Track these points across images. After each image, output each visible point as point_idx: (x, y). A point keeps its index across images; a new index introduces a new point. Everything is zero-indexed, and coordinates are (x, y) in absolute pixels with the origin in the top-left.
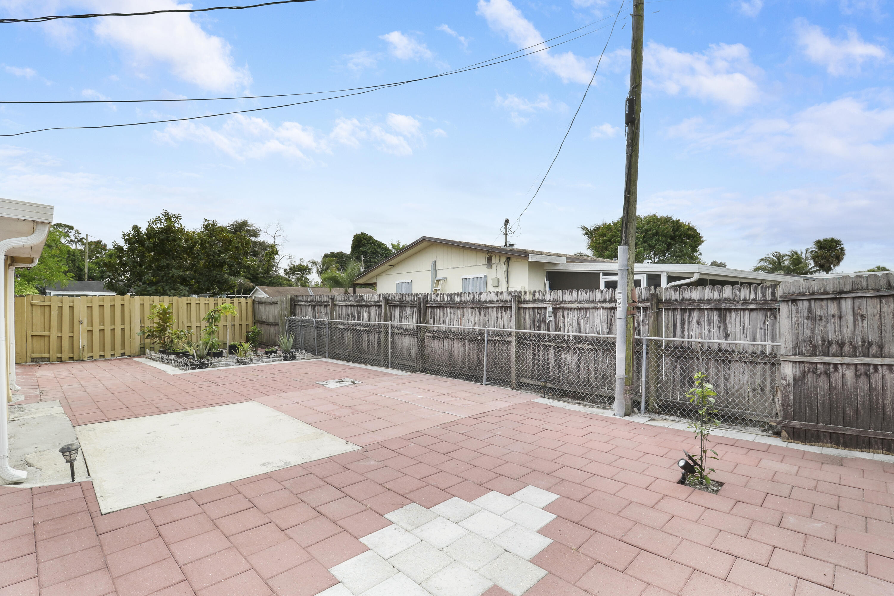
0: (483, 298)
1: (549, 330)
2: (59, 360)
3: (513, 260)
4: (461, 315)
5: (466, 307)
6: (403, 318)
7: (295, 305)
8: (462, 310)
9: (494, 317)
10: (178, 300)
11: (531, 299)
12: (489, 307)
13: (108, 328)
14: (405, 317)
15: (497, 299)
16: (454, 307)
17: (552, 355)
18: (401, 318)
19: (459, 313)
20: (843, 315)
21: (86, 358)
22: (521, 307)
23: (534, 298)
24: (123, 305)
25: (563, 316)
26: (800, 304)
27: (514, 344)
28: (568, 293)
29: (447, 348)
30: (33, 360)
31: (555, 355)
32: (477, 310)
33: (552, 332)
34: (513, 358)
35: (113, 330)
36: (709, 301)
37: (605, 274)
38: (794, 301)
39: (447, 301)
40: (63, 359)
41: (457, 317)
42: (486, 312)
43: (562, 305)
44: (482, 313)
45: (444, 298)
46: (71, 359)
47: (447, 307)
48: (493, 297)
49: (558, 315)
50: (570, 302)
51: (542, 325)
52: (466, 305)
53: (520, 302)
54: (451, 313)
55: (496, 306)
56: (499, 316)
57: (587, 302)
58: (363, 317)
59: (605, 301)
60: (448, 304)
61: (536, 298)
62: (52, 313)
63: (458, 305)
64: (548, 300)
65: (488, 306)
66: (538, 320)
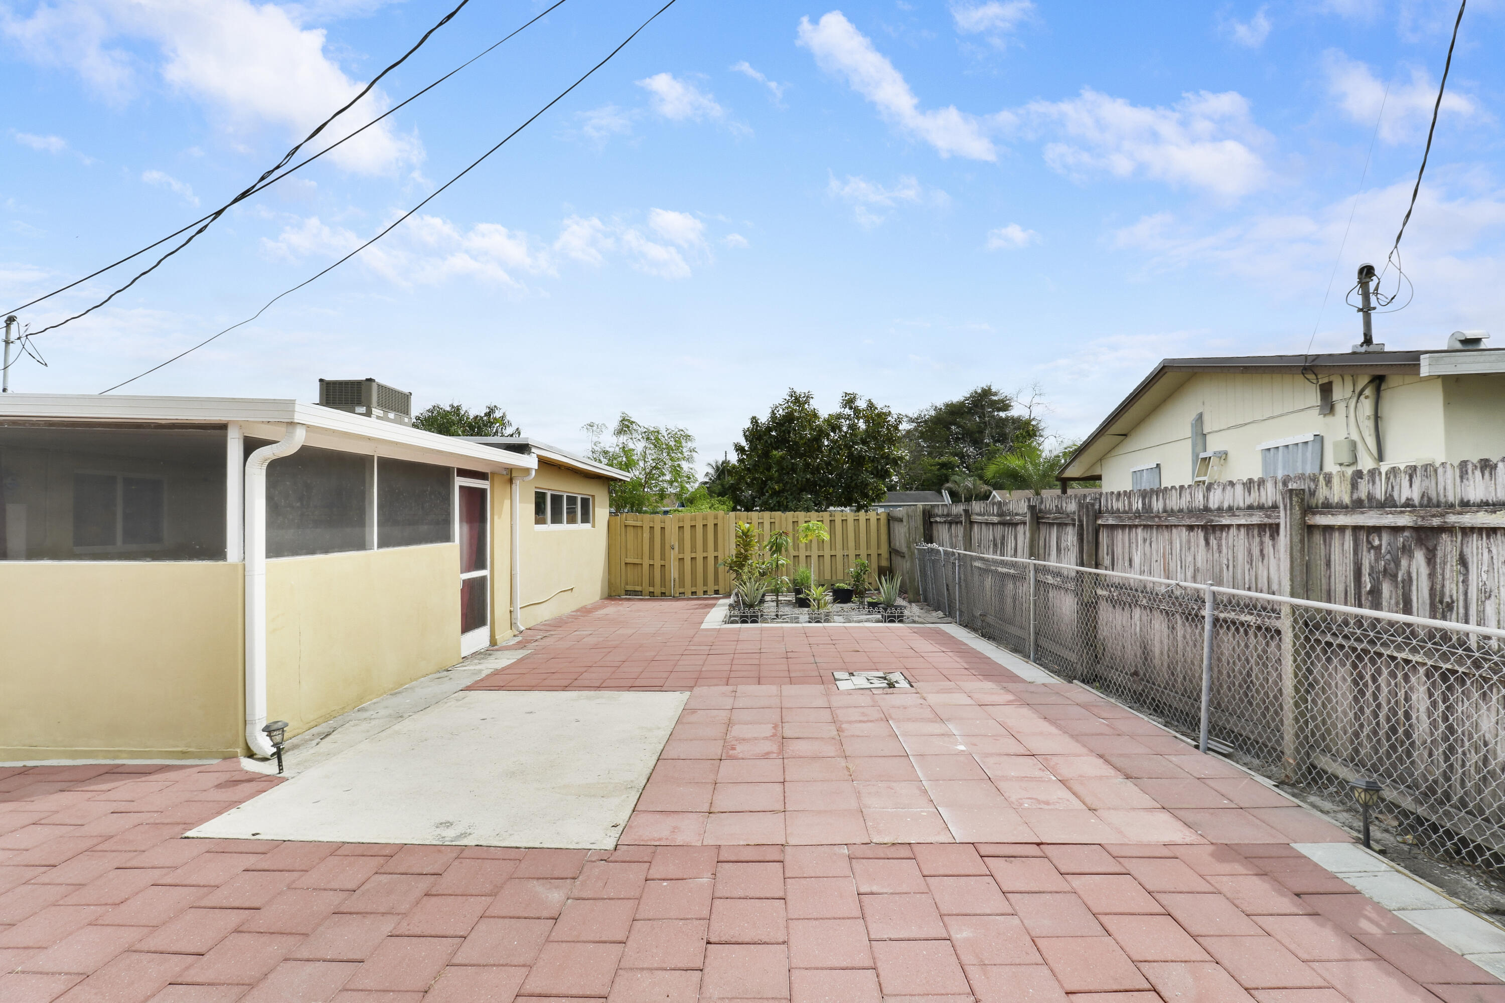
0: (1215, 500)
1: (1407, 610)
2: (652, 594)
4: (1164, 548)
5: (1175, 526)
6: (1063, 551)
7: (931, 523)
8: (1166, 534)
9: (1241, 555)
10: (781, 516)
11: (1347, 500)
12: (1229, 527)
13: (700, 555)
14: (1065, 550)
15: (1249, 501)
16: (1151, 527)
17: (1420, 699)
19: (1160, 540)
21: (677, 595)
22: (1317, 527)
23: (1355, 496)
24: (716, 525)
25: (1463, 561)
27: (1288, 637)
29: (1138, 629)
30: (627, 592)
31: (1434, 704)
32: (1201, 535)
34: (1288, 683)
35: (705, 558)
39: (1138, 511)
40: (655, 594)
41: (1157, 552)
42: (1221, 538)
43: (1452, 519)
44: (1213, 542)
45: (1130, 503)
46: (663, 594)
47: (1136, 526)
48: (1239, 497)
49: (1439, 554)
51: (1386, 588)
52: (1173, 520)
53: (1308, 509)
54: (1145, 540)
55: (1243, 522)
56: (1256, 551)
58: (1007, 547)
60: (1136, 518)
61: (1363, 496)
62: (644, 535)
63: (1157, 520)
64: (1403, 500)
65: (1225, 522)
66: (1372, 568)
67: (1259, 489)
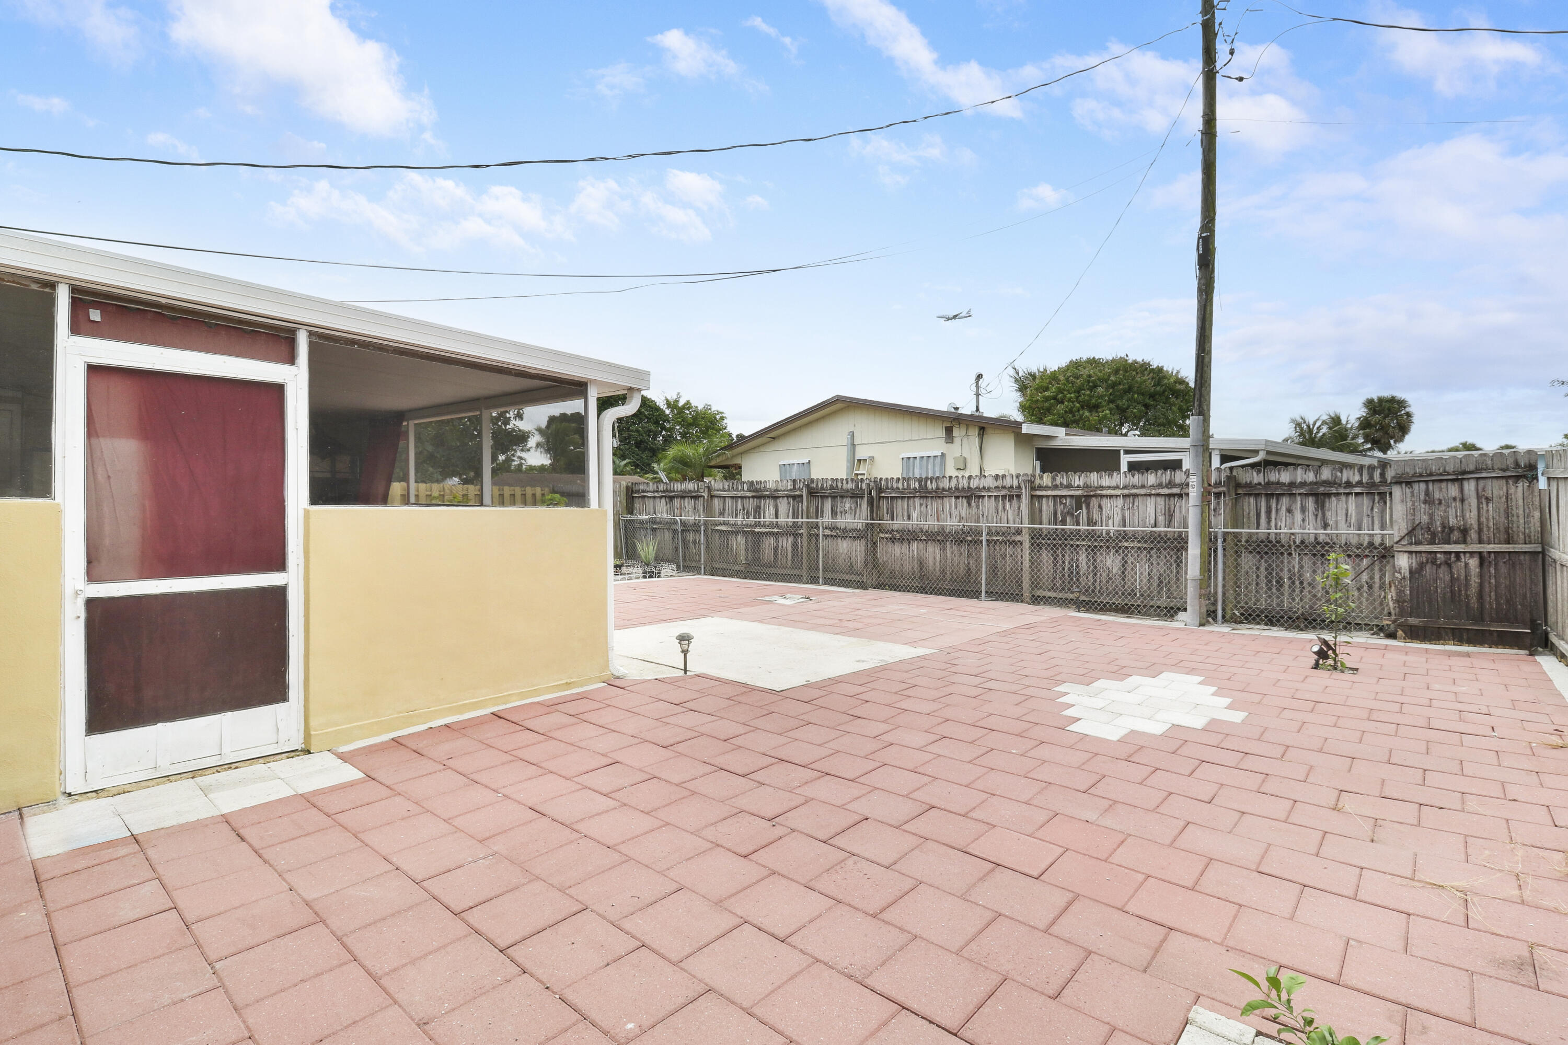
0: (974, 484)
1: (1078, 524)
3: (989, 431)
4: (937, 508)
5: (946, 497)
6: (839, 513)
7: (633, 497)
8: (940, 501)
9: (992, 510)
11: (1050, 485)
12: (984, 497)
14: (841, 512)
15: (996, 484)
16: (927, 497)
17: (1083, 558)
18: (834, 513)
19: (935, 505)
20: (1465, 497)
22: (1036, 496)
23: (1054, 484)
25: (1100, 507)
26: (1416, 486)
27: (1027, 545)
28: (1107, 477)
29: (915, 553)
31: (1089, 560)
32: (965, 501)
33: (1083, 528)
34: (1027, 564)
36: (1303, 484)
37: (1127, 452)
38: (1409, 483)
39: (915, 489)
41: (932, 510)
42: (978, 502)
43: (1099, 492)
44: (973, 504)
45: (909, 485)
47: (914, 497)
48: (990, 482)
49: (1091, 505)
50: (1109, 487)
51: (1068, 519)
52: (946, 494)
53: (1033, 489)
54: (921, 505)
55: (995, 494)
56: (1000, 507)
57: (1134, 487)
58: (764, 513)
59: (1160, 485)
60: (917, 492)
61: (1058, 483)
63: (934, 493)
64: (1076, 485)
65: (983, 494)
66: (1062, 512)
67: (1002, 479)
